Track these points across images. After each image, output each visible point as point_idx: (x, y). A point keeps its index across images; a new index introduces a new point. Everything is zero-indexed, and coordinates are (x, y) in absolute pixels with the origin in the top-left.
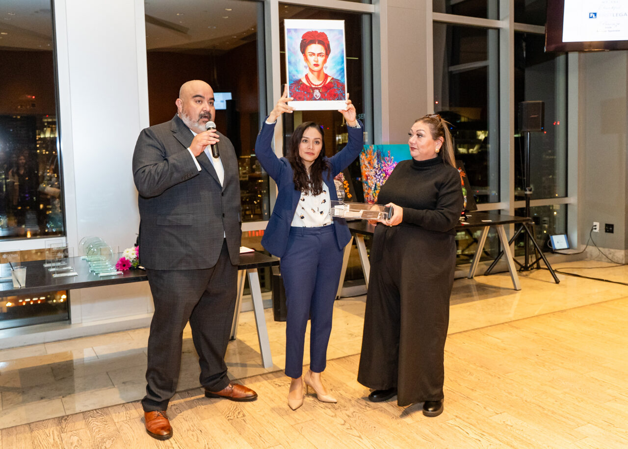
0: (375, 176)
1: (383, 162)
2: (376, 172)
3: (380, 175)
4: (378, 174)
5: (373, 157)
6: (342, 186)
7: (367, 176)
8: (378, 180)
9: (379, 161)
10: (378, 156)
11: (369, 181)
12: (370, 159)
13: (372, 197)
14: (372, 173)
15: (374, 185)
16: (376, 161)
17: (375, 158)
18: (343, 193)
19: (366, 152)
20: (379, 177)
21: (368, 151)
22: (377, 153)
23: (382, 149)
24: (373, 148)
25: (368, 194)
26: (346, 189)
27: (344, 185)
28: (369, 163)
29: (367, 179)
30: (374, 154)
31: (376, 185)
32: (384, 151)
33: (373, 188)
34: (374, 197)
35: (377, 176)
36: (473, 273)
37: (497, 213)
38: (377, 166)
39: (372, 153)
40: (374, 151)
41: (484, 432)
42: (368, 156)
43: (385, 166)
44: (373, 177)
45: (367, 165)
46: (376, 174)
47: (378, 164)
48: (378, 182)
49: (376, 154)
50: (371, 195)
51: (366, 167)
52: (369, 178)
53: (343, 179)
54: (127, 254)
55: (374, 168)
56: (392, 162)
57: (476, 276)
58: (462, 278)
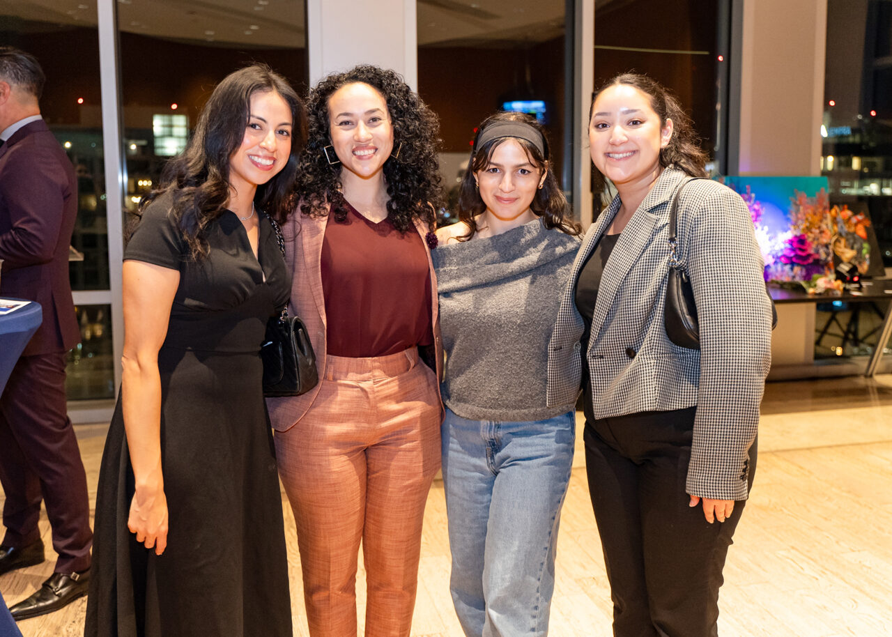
32: (741, 186)
36: (874, 368)
41: (826, 569)
56: (752, 202)
57: (879, 373)
58: (855, 375)
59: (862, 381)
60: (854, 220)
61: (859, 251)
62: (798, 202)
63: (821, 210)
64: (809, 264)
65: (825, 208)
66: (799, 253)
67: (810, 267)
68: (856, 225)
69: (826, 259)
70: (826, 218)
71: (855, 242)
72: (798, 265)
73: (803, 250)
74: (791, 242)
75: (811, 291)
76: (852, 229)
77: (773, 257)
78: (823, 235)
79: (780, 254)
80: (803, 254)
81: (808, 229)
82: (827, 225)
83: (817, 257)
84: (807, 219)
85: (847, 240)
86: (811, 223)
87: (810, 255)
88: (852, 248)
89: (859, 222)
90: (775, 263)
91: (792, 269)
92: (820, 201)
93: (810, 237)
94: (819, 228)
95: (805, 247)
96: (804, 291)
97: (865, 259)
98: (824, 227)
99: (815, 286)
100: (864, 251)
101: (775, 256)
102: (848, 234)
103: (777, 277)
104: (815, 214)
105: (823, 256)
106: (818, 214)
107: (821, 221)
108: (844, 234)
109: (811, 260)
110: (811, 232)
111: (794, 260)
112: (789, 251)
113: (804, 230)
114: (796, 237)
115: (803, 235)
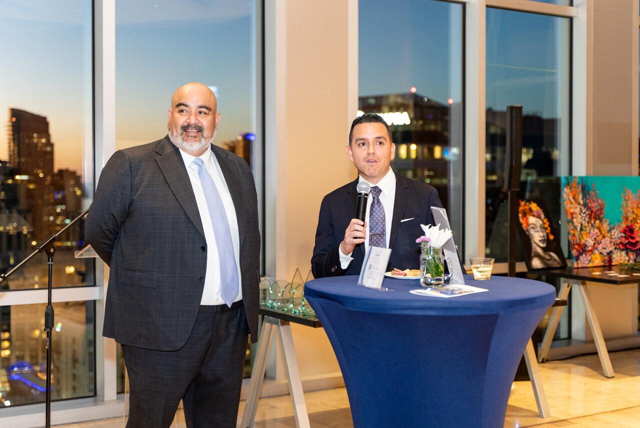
0: (580, 214)
1: (588, 197)
2: (581, 209)
3: (585, 213)
4: (584, 211)
5: (578, 192)
6: (542, 226)
7: (572, 214)
8: (583, 218)
9: (584, 197)
10: (583, 189)
11: (575, 220)
12: (574, 193)
13: (578, 239)
14: (577, 211)
15: (580, 225)
16: (581, 196)
17: (580, 192)
18: (545, 234)
19: (570, 184)
20: (585, 215)
21: (573, 184)
22: (582, 186)
23: (587, 181)
24: (578, 180)
25: (574, 235)
26: (547, 229)
27: (544, 223)
28: (574, 198)
29: (572, 218)
30: (578, 187)
31: (582, 225)
32: (588, 184)
33: (579, 228)
34: (580, 239)
35: (582, 214)
38: (582, 202)
39: (577, 186)
40: (578, 183)
42: (573, 189)
43: (590, 202)
44: (579, 215)
45: (572, 200)
46: (582, 211)
47: (583, 199)
48: (584, 222)
49: (580, 187)
50: (577, 236)
51: (571, 203)
52: (574, 216)
53: (543, 216)
55: (579, 204)
62: (627, 198)
64: (637, 249)
66: (631, 240)
67: (638, 252)
72: (631, 250)
73: (633, 238)
74: (624, 232)
77: (614, 244)
79: (619, 241)
80: (634, 241)
81: (635, 220)
84: (633, 212)
87: (637, 242)
90: (616, 248)
91: (627, 254)
93: (636, 227)
95: (634, 236)
101: (616, 243)
103: (618, 261)
110: (637, 223)
111: (628, 246)
112: (624, 239)
113: (632, 221)
114: (627, 227)
115: (632, 226)
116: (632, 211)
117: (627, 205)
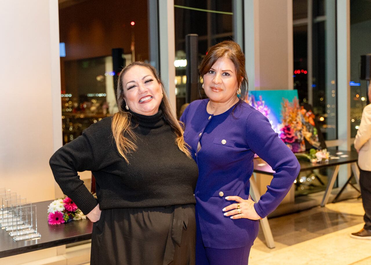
5: (249, 102)
10: (253, 100)
17: (251, 102)
23: (256, 94)
30: (249, 99)
36: (326, 201)
37: (335, 149)
54: (55, 206)
56: (263, 106)
57: (328, 203)
58: (315, 206)
59: (320, 209)
60: (307, 115)
61: (313, 133)
62: (285, 106)
63: (296, 110)
65: (298, 109)
66: (288, 136)
67: (293, 144)
68: (309, 117)
69: (301, 139)
70: (298, 114)
71: (310, 128)
72: (289, 143)
73: (290, 134)
74: (284, 130)
75: (314, 161)
76: (307, 121)
78: (298, 124)
80: (290, 137)
81: (291, 122)
82: (299, 118)
83: (296, 138)
84: (290, 116)
85: (306, 127)
86: (292, 118)
87: (293, 137)
88: (309, 131)
89: (310, 116)
92: (295, 105)
93: (292, 126)
94: (296, 120)
95: (290, 133)
96: (309, 161)
97: (316, 137)
98: (298, 120)
99: (316, 157)
100: (315, 133)
102: (306, 123)
104: (293, 112)
105: (299, 137)
106: (295, 112)
107: (296, 116)
108: (304, 123)
109: (294, 140)
111: (286, 141)
112: (283, 135)
113: (289, 122)
114: (286, 127)
115: (289, 125)
116: (288, 115)
117: (285, 111)
